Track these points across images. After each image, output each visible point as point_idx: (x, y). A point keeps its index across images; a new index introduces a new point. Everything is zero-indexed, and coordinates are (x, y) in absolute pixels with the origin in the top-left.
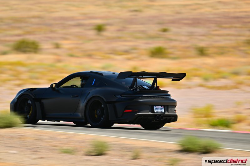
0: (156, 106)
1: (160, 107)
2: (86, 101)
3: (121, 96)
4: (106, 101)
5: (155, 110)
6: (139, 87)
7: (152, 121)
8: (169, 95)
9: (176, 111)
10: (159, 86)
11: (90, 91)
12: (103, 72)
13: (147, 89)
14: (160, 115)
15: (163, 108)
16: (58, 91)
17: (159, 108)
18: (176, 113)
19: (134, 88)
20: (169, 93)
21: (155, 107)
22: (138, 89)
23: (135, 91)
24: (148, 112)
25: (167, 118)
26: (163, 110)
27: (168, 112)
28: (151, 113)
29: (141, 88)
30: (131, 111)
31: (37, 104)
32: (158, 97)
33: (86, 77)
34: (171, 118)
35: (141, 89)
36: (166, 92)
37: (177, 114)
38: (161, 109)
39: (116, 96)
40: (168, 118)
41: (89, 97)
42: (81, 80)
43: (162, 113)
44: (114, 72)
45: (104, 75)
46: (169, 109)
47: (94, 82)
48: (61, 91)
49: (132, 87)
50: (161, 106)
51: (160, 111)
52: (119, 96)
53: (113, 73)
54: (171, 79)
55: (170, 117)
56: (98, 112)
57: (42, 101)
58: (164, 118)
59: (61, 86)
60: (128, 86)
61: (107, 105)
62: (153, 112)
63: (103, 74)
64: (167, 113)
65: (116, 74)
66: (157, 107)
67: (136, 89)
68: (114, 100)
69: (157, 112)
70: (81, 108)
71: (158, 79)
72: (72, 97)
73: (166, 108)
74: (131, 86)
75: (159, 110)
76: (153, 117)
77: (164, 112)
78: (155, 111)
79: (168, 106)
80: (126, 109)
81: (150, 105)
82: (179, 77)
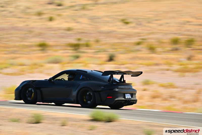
0: (126, 94)
2: (77, 90)
3: (104, 87)
4: (93, 90)
8: (132, 86)
9: (136, 97)
10: (125, 80)
11: (81, 84)
13: (119, 82)
14: (129, 100)
19: (111, 80)
23: (112, 84)
24: (122, 98)
25: (132, 102)
30: (111, 97)
31: (38, 91)
32: (127, 88)
36: (129, 85)
37: (137, 99)
38: (129, 96)
41: (79, 88)
43: (130, 98)
46: (133, 96)
47: (81, 77)
48: (55, 83)
50: (129, 94)
51: (129, 97)
53: (91, 71)
54: (131, 75)
57: (41, 89)
60: (107, 80)
61: (95, 93)
62: (125, 98)
64: (132, 99)
68: (100, 90)
70: (73, 95)
71: (124, 75)
72: (66, 87)
76: (125, 101)
77: (131, 98)
78: (126, 97)
79: (133, 94)
80: (108, 96)
81: (123, 93)
82: (137, 74)
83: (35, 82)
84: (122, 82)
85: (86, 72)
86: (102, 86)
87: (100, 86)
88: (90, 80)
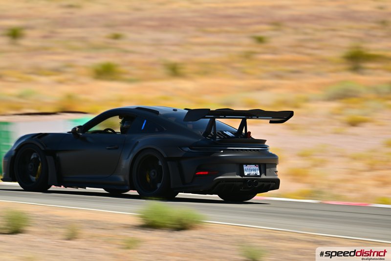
0: (247, 164)
1: (253, 167)
2: (131, 157)
3: (190, 149)
4: (165, 156)
5: (245, 172)
6: (218, 133)
7: (241, 190)
8: (266, 147)
9: (278, 173)
10: (250, 133)
11: (140, 140)
12: (159, 109)
13: (232, 137)
14: (253, 180)
15: (258, 168)
16: (83, 139)
17: (251, 168)
18: (277, 175)
19: (211, 135)
20: (266, 144)
21: (245, 167)
22: (217, 137)
23: (212, 140)
24: (235, 175)
25: (263, 184)
26: (258, 172)
27: (265, 175)
28: (239, 177)
29: (222, 135)
30: (207, 173)
31: (50, 159)
32: (250, 150)
33: (130, 116)
34: (270, 185)
35: (222, 137)
37: (278, 177)
38: (255, 170)
39: (183, 148)
40: (266, 184)
41: (137, 149)
42: (120, 120)
43: (256, 175)
44: (175, 108)
45: (160, 113)
46: (267, 170)
47: (144, 124)
48: (89, 139)
49: (207, 133)
50: (255, 164)
51: (253, 173)
52: (188, 149)
53: (174, 110)
54: (269, 121)
55: (269, 183)
56: (153, 174)
57: (57, 155)
58: (260, 184)
59: (89, 130)
60: (201, 133)
61: (168, 162)
62: (242, 174)
63: (158, 112)
64: (263, 177)
65: (178, 111)
66: (248, 166)
67: (214, 137)
68: (180, 155)
69: (248, 175)
70: (123, 167)
71: (248, 120)
72: (109, 149)
73: (263, 168)
74: (205, 132)
75: (251, 171)
76: (242, 183)
77: (259, 174)
79: (265, 165)
80: (199, 169)
81: (237, 164)
82: (281, 117)
84: (242, 137)
85: (155, 112)
86: (186, 146)
87: (181, 145)
88: (161, 131)
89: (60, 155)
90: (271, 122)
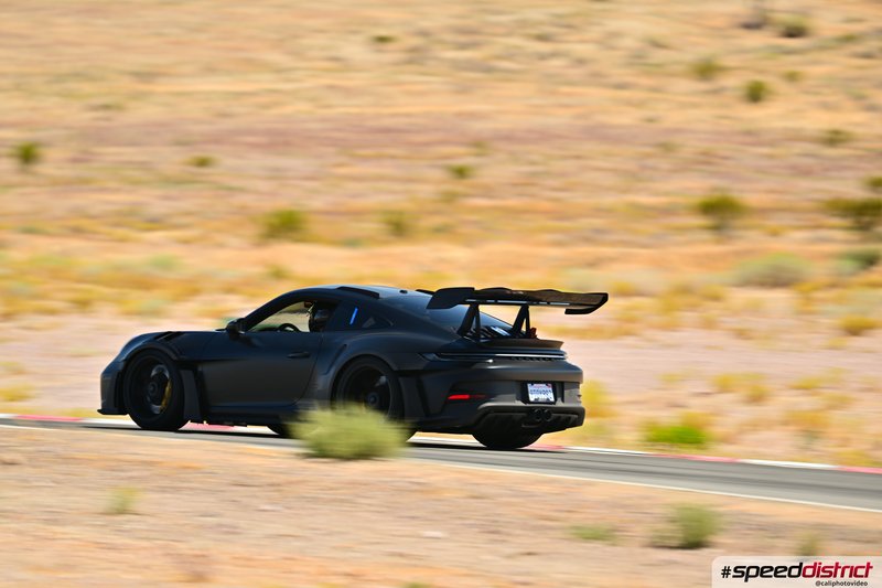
0: (533, 383)
1: (543, 387)
2: (334, 370)
3: (438, 356)
4: (395, 368)
5: (530, 395)
6: (483, 330)
7: (522, 426)
8: (563, 354)
9: (581, 399)
10: (534, 329)
11: (348, 342)
12: (378, 289)
13: (506, 337)
14: (544, 409)
15: (551, 389)
16: (247, 341)
17: (540, 389)
18: (580, 402)
19: (472, 332)
20: (562, 348)
21: (530, 388)
22: (482, 337)
23: (474, 341)
24: (514, 401)
25: (560, 417)
26: (552, 395)
27: (563, 401)
28: (520, 404)
29: (489, 334)
30: (467, 397)
31: (187, 376)
32: (538, 358)
34: (570, 418)
35: (489, 336)
36: (552, 346)
37: (582, 405)
38: (545, 392)
39: (424, 355)
40: (563, 416)
41: (342, 359)
43: (548, 402)
44: (404, 288)
45: (381, 296)
46: (566, 392)
47: (354, 315)
48: (255, 341)
49: (464, 329)
50: (546, 383)
51: (542, 397)
52: (434, 356)
53: (402, 292)
54: (564, 310)
55: (568, 415)
56: (373, 399)
57: (200, 369)
58: (554, 416)
60: (454, 328)
61: (400, 379)
62: (525, 398)
63: (378, 294)
64: (560, 404)
65: (408, 294)
66: (535, 385)
67: (476, 336)
68: (420, 367)
69: (536, 402)
70: (319, 388)
72: (293, 357)
73: (559, 388)
74: (461, 327)
75: (540, 394)
76: (525, 414)
77: (552, 400)
78: (532, 397)
79: (562, 383)
80: (453, 390)
81: (517, 381)
82: (587, 303)
83: (179, 338)
84: (521, 336)
85: (375, 295)
86: (430, 353)
87: (423, 350)
88: (386, 327)
89: (204, 369)
90: (568, 312)
